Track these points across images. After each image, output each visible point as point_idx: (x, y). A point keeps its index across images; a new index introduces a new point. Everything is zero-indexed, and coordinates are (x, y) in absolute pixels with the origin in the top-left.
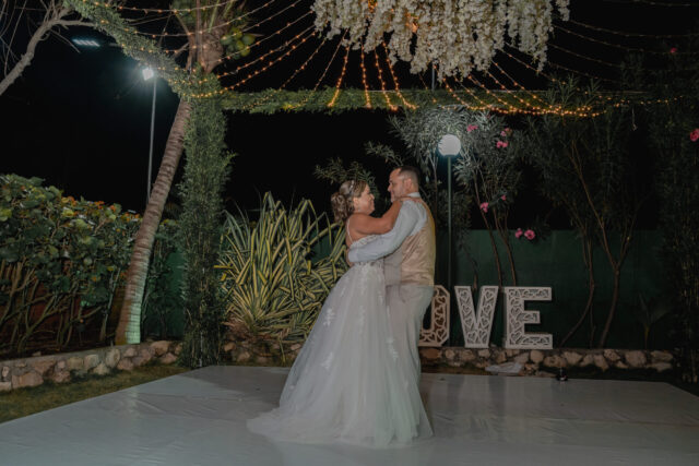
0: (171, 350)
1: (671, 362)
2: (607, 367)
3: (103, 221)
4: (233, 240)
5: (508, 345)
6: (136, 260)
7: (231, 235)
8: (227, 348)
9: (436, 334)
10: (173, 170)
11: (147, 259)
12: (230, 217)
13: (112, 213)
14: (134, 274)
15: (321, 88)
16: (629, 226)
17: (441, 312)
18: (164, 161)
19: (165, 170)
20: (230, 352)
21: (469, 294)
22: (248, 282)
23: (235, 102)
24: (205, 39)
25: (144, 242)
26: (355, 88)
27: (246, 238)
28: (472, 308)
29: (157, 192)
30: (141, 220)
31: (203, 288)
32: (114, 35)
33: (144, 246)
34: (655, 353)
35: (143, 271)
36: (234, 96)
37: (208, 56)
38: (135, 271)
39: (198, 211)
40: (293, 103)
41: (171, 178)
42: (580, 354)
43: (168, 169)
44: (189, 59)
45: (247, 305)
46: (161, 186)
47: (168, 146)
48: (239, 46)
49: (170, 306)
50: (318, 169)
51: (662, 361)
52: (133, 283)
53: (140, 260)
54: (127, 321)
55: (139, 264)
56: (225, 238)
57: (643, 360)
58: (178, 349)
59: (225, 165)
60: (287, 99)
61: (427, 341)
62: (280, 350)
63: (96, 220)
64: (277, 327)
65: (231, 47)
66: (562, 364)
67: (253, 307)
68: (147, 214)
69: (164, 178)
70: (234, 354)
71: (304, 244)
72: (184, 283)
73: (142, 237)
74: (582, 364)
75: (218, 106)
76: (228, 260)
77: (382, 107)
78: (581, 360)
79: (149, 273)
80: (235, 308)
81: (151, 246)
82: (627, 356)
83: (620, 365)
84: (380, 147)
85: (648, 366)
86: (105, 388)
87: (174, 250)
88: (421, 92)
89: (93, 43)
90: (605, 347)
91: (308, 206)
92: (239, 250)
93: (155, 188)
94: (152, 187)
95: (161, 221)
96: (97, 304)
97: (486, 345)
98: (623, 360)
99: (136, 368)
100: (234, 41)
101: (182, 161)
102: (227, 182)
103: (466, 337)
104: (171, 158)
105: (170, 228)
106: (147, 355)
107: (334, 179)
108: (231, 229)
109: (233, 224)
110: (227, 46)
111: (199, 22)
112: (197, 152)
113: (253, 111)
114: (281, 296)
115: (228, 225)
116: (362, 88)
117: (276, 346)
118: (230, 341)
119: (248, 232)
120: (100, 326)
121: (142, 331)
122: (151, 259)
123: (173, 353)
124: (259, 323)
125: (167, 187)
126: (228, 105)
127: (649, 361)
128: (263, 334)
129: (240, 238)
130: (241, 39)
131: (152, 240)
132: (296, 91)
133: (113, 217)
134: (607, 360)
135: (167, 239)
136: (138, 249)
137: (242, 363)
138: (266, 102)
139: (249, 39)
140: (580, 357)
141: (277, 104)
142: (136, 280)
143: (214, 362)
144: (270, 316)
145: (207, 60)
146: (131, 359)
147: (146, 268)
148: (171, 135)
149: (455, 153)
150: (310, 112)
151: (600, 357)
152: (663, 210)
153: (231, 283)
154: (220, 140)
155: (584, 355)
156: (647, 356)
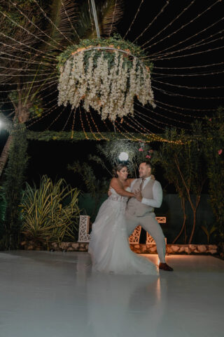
2: (190, 252)
4: (29, 196)
5: (147, 243)
7: (28, 194)
10: (4, 164)
12: (28, 185)
16: (200, 192)
20: (24, 245)
22: (33, 213)
23: (32, 135)
24: (22, 109)
27: (34, 192)
31: (13, 215)
34: (210, 246)
36: (32, 132)
37: (23, 116)
39: (13, 181)
40: (56, 136)
41: (3, 167)
43: (2, 163)
44: (15, 117)
45: (33, 224)
48: (37, 113)
50: (69, 167)
51: (213, 249)
56: (25, 195)
57: (205, 249)
59: (26, 161)
60: (54, 135)
64: (46, 234)
66: (171, 251)
67: (35, 224)
70: (26, 246)
72: (4, 213)
74: (180, 251)
75: (25, 136)
77: (94, 140)
78: (179, 249)
80: (27, 225)
82: (199, 247)
83: (196, 251)
84: (95, 157)
85: (207, 252)
88: (111, 133)
90: (191, 244)
91: (63, 181)
97: (138, 243)
98: (197, 249)
100: (34, 111)
101: (8, 160)
102: (27, 169)
104: (3, 159)
107: (76, 170)
108: (28, 191)
109: (29, 189)
110: (32, 113)
111: (20, 102)
112: (14, 156)
113: (40, 139)
114: (48, 220)
115: (27, 189)
117: (45, 243)
118: (24, 240)
124: (38, 232)
126: (29, 136)
127: (208, 249)
130: (37, 110)
132: (58, 132)
134: (190, 249)
137: (29, 250)
138: (45, 136)
139: (41, 110)
141: (50, 137)
143: (16, 249)
144: (42, 229)
145: (22, 118)
148: (4, 149)
149: (126, 160)
150: (64, 140)
151: (187, 248)
152: (211, 183)
153: (26, 214)
154: (24, 151)
155: (180, 247)
156: (207, 247)
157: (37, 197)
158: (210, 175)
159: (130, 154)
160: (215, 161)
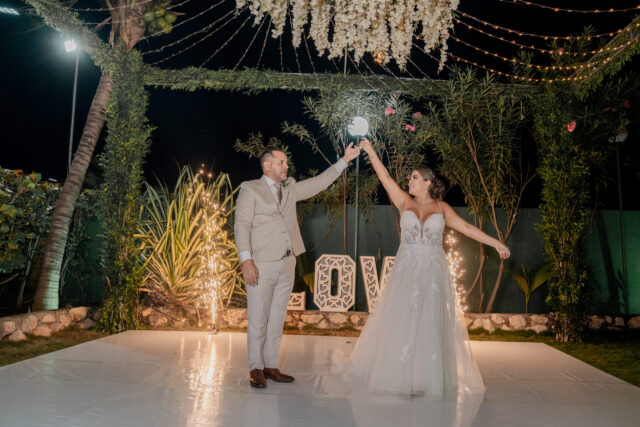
0: (90, 315)
1: (547, 324)
2: (493, 329)
3: (21, 189)
4: (153, 210)
6: (55, 227)
7: (151, 205)
8: (146, 313)
9: (343, 300)
10: (94, 141)
11: (66, 227)
12: (150, 189)
13: (32, 181)
14: (52, 242)
15: (240, 68)
16: (515, 205)
17: (347, 279)
18: (85, 133)
19: (86, 141)
20: (148, 317)
21: (374, 264)
22: (167, 250)
23: (157, 77)
24: (128, 13)
25: (64, 210)
26: (272, 69)
27: (165, 208)
28: (375, 277)
29: (78, 162)
30: (62, 189)
31: (123, 256)
32: (34, 4)
33: (64, 215)
34: (534, 317)
35: (62, 238)
36: (156, 71)
37: (130, 31)
38: (53, 239)
39: (118, 182)
40: (213, 81)
41: (92, 149)
42: (470, 318)
43: (89, 140)
44: (112, 34)
45: (165, 272)
46: (82, 157)
47: (89, 117)
48: (162, 23)
49: (90, 272)
50: (239, 144)
51: (539, 323)
52: (52, 251)
53: (60, 228)
54: (45, 288)
55: (58, 232)
56: (145, 208)
57: (524, 323)
58: (96, 315)
59: (145, 137)
60: (208, 78)
61: (334, 306)
62: (196, 316)
63: (15, 188)
64: (194, 293)
65: (153, 25)
68: (67, 184)
69: (84, 149)
70: (151, 319)
71: (221, 216)
72: (104, 251)
73: (63, 206)
74: (472, 327)
75: (140, 81)
76: (148, 230)
77: (297, 89)
78: (472, 324)
79: (69, 241)
80: (154, 275)
81: (71, 215)
82: (510, 320)
83: (505, 328)
84: (295, 127)
85: (528, 329)
86: (21, 355)
87: (94, 219)
88: (335, 76)
89: (13, 11)
90: (493, 312)
91: (226, 180)
92: (158, 220)
93: (76, 158)
94: (73, 158)
95: (81, 191)
96: (14, 271)
98: (507, 323)
99: (54, 334)
100: (156, 18)
101: (104, 133)
102: (147, 154)
103: (370, 302)
104: (92, 130)
105: (90, 197)
106: (65, 320)
107: (252, 153)
108: (151, 199)
109: (152, 195)
110: (150, 23)
112: (118, 124)
113: (174, 87)
115: (148, 195)
116: (279, 70)
117: (193, 312)
118: (148, 306)
119: (168, 202)
120: (18, 293)
121: (60, 297)
122: (71, 226)
123: (92, 318)
124: (178, 289)
125: (88, 158)
126: (149, 80)
127: (528, 323)
128: (181, 299)
129: (159, 208)
130: (163, 17)
131: (72, 209)
132: (216, 70)
133: (32, 185)
134: (493, 323)
135: (87, 208)
136: (58, 217)
137: (159, 328)
138: (187, 79)
139: (171, 18)
140: (470, 321)
141: (197, 82)
142: (55, 248)
143: (134, 327)
144: (187, 283)
145: (130, 35)
146: (49, 324)
147: (66, 236)
148: (93, 107)
150: (229, 90)
151: (488, 321)
152: (545, 192)
153: (150, 251)
154: (142, 113)
155: (474, 319)
156: (526, 319)
157: (173, 217)
158: (546, 174)
159: (371, 120)
160: (558, 143)
